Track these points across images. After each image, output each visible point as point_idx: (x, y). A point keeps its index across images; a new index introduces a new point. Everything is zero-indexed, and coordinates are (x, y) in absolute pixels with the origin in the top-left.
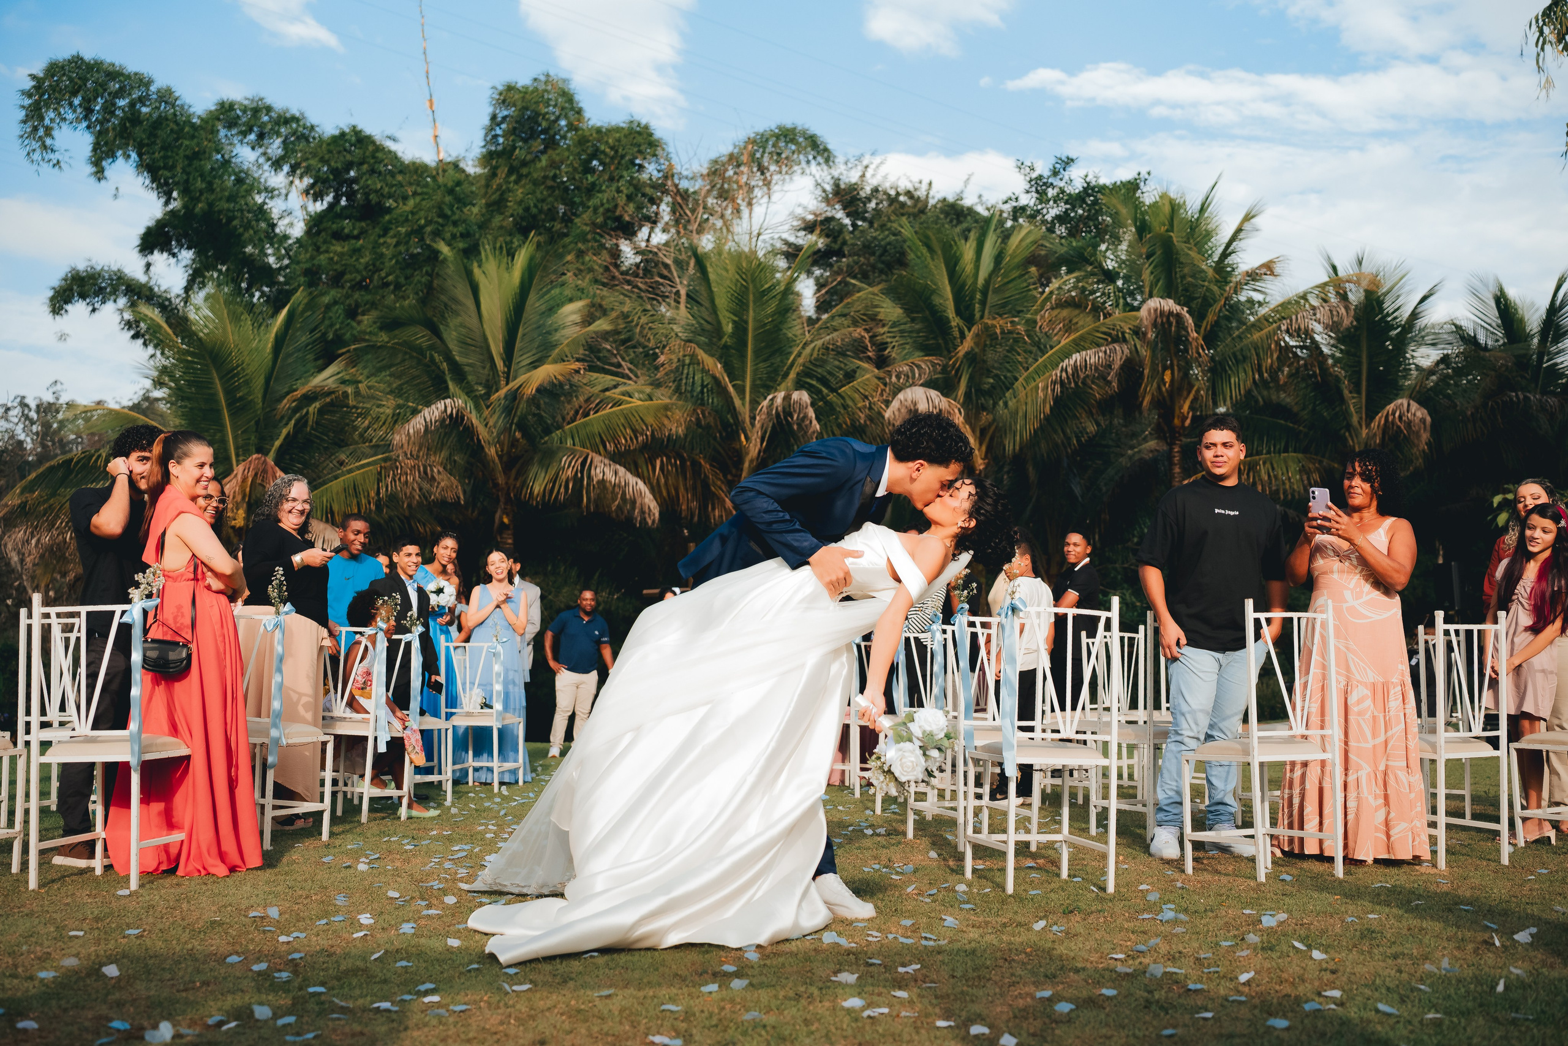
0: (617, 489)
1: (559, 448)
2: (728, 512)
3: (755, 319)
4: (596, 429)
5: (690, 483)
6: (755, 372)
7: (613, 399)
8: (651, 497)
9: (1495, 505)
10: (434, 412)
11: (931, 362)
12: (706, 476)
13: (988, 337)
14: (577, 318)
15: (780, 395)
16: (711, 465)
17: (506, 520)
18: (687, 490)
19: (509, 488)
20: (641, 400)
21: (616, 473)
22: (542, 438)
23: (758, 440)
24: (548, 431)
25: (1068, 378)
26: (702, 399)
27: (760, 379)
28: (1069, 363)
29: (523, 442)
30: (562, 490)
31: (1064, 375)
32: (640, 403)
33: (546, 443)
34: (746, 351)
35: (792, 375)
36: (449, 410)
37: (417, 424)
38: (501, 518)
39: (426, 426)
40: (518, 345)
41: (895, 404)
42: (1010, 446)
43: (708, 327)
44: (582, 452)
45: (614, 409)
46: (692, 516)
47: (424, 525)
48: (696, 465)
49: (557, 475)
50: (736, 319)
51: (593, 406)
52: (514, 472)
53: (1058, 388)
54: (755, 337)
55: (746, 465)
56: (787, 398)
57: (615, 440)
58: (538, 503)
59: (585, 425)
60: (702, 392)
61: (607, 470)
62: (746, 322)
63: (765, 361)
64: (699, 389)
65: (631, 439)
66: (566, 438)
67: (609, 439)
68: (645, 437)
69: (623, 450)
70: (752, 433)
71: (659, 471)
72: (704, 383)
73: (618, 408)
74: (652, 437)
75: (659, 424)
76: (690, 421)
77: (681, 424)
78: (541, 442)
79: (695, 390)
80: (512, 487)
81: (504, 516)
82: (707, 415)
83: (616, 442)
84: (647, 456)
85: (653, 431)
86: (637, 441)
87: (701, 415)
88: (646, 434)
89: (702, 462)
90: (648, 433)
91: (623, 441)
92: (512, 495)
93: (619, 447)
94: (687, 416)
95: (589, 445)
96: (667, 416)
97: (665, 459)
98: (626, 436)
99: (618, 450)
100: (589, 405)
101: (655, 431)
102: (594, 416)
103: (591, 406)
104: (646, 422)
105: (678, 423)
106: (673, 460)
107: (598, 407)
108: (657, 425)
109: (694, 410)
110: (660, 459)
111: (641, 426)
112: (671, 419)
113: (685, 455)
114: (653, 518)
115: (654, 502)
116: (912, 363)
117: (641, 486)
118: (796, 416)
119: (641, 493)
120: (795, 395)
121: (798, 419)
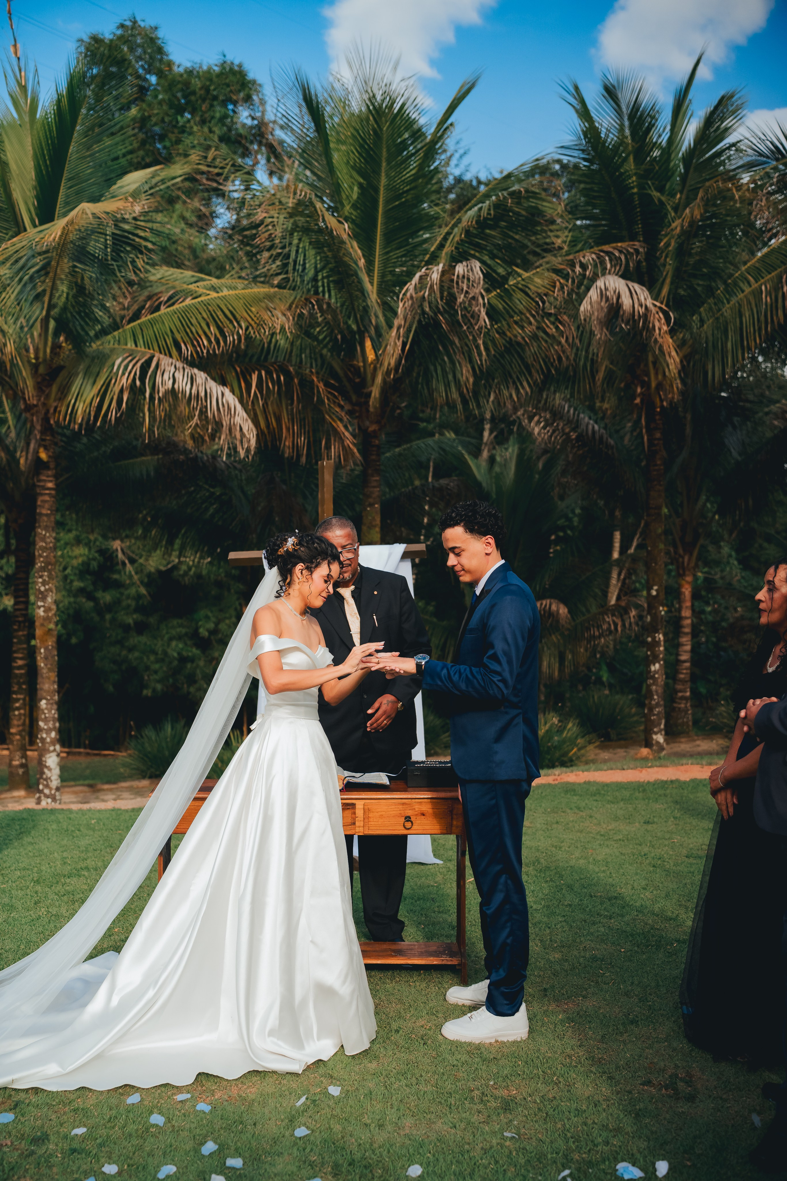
0: (193, 403)
1: (113, 350)
2: (347, 451)
3: (388, 186)
4: (168, 326)
5: (297, 407)
8: (245, 415)
11: (628, 250)
12: (321, 401)
15: (437, 271)
16: (326, 384)
17: (43, 455)
18: (291, 418)
19: (48, 411)
21: (192, 380)
22: (93, 342)
23: (399, 344)
24: (101, 333)
26: (317, 287)
29: (67, 346)
30: (114, 405)
33: (98, 348)
34: (375, 233)
38: (37, 452)
41: (594, 293)
44: (146, 354)
45: (194, 301)
46: (299, 455)
48: (306, 385)
49: (107, 386)
50: (363, 181)
51: (164, 298)
52: (54, 388)
54: (388, 212)
55: (379, 379)
56: (447, 275)
57: (193, 340)
58: (81, 427)
59: (151, 323)
60: (315, 278)
61: (179, 376)
62: (376, 188)
64: (311, 273)
65: (217, 340)
66: (126, 340)
67: (186, 339)
68: (236, 337)
69: (205, 351)
70: (387, 337)
71: (257, 386)
72: (319, 266)
73: (199, 299)
74: (246, 339)
75: (255, 319)
76: (301, 315)
77: (288, 319)
78: (91, 346)
79: (307, 274)
80: (52, 410)
81: (41, 450)
82: (325, 307)
83: (195, 343)
84: (238, 369)
85: (247, 329)
86: (225, 342)
87: (316, 307)
88: (238, 332)
89: (315, 379)
90: (241, 332)
91: (206, 343)
92: (52, 422)
93: (199, 349)
94: (297, 307)
95: (156, 348)
96: (268, 309)
97: (263, 373)
98: (210, 335)
99: (197, 352)
100: (160, 298)
101: (250, 328)
102: (166, 311)
103: (162, 299)
104: (237, 316)
105: (284, 318)
106: (275, 376)
107: (171, 301)
108: (253, 320)
109: (306, 299)
110: (256, 373)
111: (231, 322)
112: (274, 312)
113: (291, 369)
114: (246, 446)
115: (249, 421)
117: (230, 398)
118: (460, 299)
119: (229, 409)
120: (460, 269)
121: (464, 302)
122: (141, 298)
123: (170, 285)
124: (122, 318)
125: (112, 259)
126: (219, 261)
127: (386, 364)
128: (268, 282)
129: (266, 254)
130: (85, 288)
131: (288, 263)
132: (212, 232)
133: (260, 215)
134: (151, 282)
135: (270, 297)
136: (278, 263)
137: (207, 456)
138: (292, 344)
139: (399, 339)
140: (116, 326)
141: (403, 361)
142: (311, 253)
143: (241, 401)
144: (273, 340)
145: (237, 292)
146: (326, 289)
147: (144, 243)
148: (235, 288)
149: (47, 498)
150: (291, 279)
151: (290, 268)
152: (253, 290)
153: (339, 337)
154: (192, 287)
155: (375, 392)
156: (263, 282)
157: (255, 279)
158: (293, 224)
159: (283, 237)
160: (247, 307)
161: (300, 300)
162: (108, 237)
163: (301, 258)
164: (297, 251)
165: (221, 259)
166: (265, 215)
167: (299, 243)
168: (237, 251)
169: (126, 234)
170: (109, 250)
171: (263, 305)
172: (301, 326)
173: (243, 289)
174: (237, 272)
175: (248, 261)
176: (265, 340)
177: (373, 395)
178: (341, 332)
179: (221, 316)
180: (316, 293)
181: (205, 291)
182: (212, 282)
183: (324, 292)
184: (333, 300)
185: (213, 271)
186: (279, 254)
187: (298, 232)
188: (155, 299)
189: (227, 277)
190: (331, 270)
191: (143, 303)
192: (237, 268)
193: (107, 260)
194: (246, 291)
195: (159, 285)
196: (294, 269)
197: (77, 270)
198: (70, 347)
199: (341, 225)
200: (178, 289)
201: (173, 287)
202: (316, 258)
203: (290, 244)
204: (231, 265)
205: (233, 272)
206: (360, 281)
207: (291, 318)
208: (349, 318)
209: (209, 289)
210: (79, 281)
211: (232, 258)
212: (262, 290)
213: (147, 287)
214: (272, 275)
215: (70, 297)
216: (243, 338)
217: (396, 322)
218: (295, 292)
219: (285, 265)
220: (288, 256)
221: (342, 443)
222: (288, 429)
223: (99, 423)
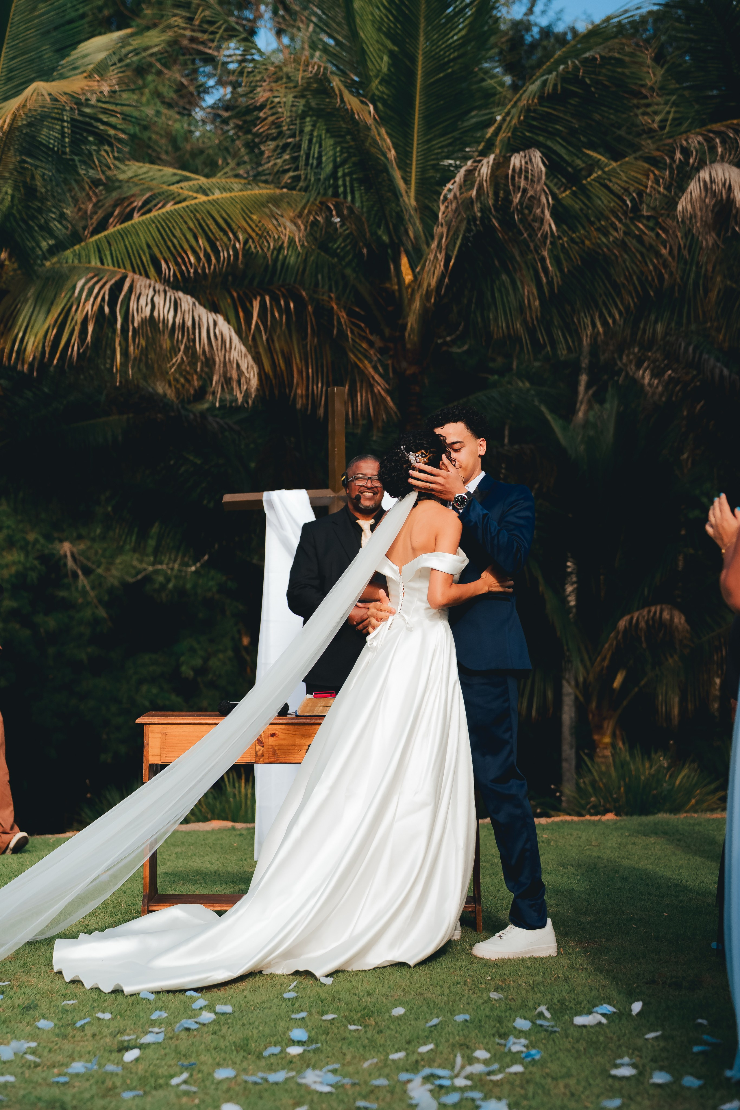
0: (178, 335)
2: (378, 400)
4: (143, 238)
5: (312, 341)
8: (244, 349)
12: (342, 334)
16: (349, 312)
18: (305, 358)
21: (176, 306)
22: (46, 259)
23: (441, 258)
24: (58, 248)
26: (336, 187)
29: (11, 265)
30: (76, 337)
33: (51, 266)
34: (412, 115)
44: (114, 273)
45: (176, 207)
46: (315, 406)
48: (324, 313)
49: (66, 313)
50: (395, 49)
51: (137, 203)
55: (417, 304)
56: (501, 165)
57: (177, 256)
58: (31, 365)
59: (122, 235)
60: (334, 175)
61: (159, 300)
62: (413, 60)
64: (328, 168)
65: (207, 255)
66: (88, 257)
67: (167, 255)
68: (231, 253)
69: (192, 271)
70: (427, 250)
71: (259, 316)
72: (338, 159)
73: (184, 204)
74: (244, 256)
75: (257, 229)
76: (315, 223)
77: (299, 230)
78: (43, 265)
79: (322, 169)
82: (345, 212)
83: (179, 260)
84: (235, 294)
85: (246, 242)
86: (218, 258)
87: (334, 213)
88: (234, 246)
89: (335, 307)
90: (237, 245)
91: (192, 260)
93: (183, 268)
94: (310, 213)
95: (129, 267)
96: (273, 216)
97: (267, 299)
98: (198, 250)
99: (182, 272)
100: (132, 203)
101: (250, 241)
102: (141, 219)
103: (135, 204)
104: (234, 225)
105: (294, 228)
106: (282, 303)
107: (146, 207)
108: (253, 230)
109: (321, 203)
110: (259, 298)
111: (226, 233)
112: (281, 220)
113: (304, 294)
114: (244, 388)
115: (249, 357)
116: (710, 131)
117: (225, 328)
118: (517, 199)
119: (223, 341)
120: (516, 160)
121: (521, 203)
122: (109, 203)
123: (145, 186)
124: (84, 228)
125: (72, 152)
126: (208, 155)
127: (425, 285)
128: (272, 182)
129: (272, 145)
130: (36, 190)
131: (299, 156)
132: (199, 114)
133: (262, 95)
134: (121, 181)
135: (276, 201)
136: (287, 157)
137: (195, 415)
138: (305, 261)
139: (440, 253)
140: (76, 238)
141: (447, 280)
142: (328, 142)
143: (239, 332)
144: (281, 257)
145: (232, 194)
146: (348, 189)
147: (112, 132)
148: (231, 190)
150: (303, 177)
151: (302, 163)
152: (253, 192)
153: (365, 251)
154: (174, 188)
155: (412, 321)
156: (266, 182)
157: (257, 178)
158: (304, 106)
159: (292, 123)
160: (246, 213)
161: (313, 203)
162: (66, 124)
163: (315, 149)
164: (310, 141)
165: (211, 151)
166: (268, 94)
167: (312, 131)
168: (233, 141)
169: (88, 119)
170: (67, 140)
171: (267, 211)
172: (315, 239)
173: (241, 190)
174: (233, 169)
175: (247, 154)
176: (269, 256)
177: (409, 326)
178: (368, 246)
179: (213, 226)
180: (336, 194)
181: (191, 194)
182: (200, 182)
183: (345, 193)
184: (358, 204)
185: (200, 168)
186: (286, 146)
187: (311, 116)
188: (125, 204)
189: (219, 175)
190: (355, 164)
191: (110, 209)
192: (232, 164)
193: (64, 153)
194: (245, 193)
195: (131, 185)
196: (307, 164)
197: (26, 165)
198: (16, 266)
199: (366, 107)
200: (156, 191)
201: (150, 189)
202: (335, 149)
203: (302, 131)
204: (225, 159)
205: (227, 169)
206: (391, 180)
207: (302, 227)
208: (379, 228)
209: (197, 192)
210: (28, 180)
211: (227, 149)
212: (265, 191)
213: (115, 189)
214: (278, 171)
215: (16, 201)
216: (240, 253)
217: (438, 230)
218: (308, 194)
219: (295, 159)
220: (298, 147)
221: (371, 387)
222: (300, 373)
223: (55, 362)
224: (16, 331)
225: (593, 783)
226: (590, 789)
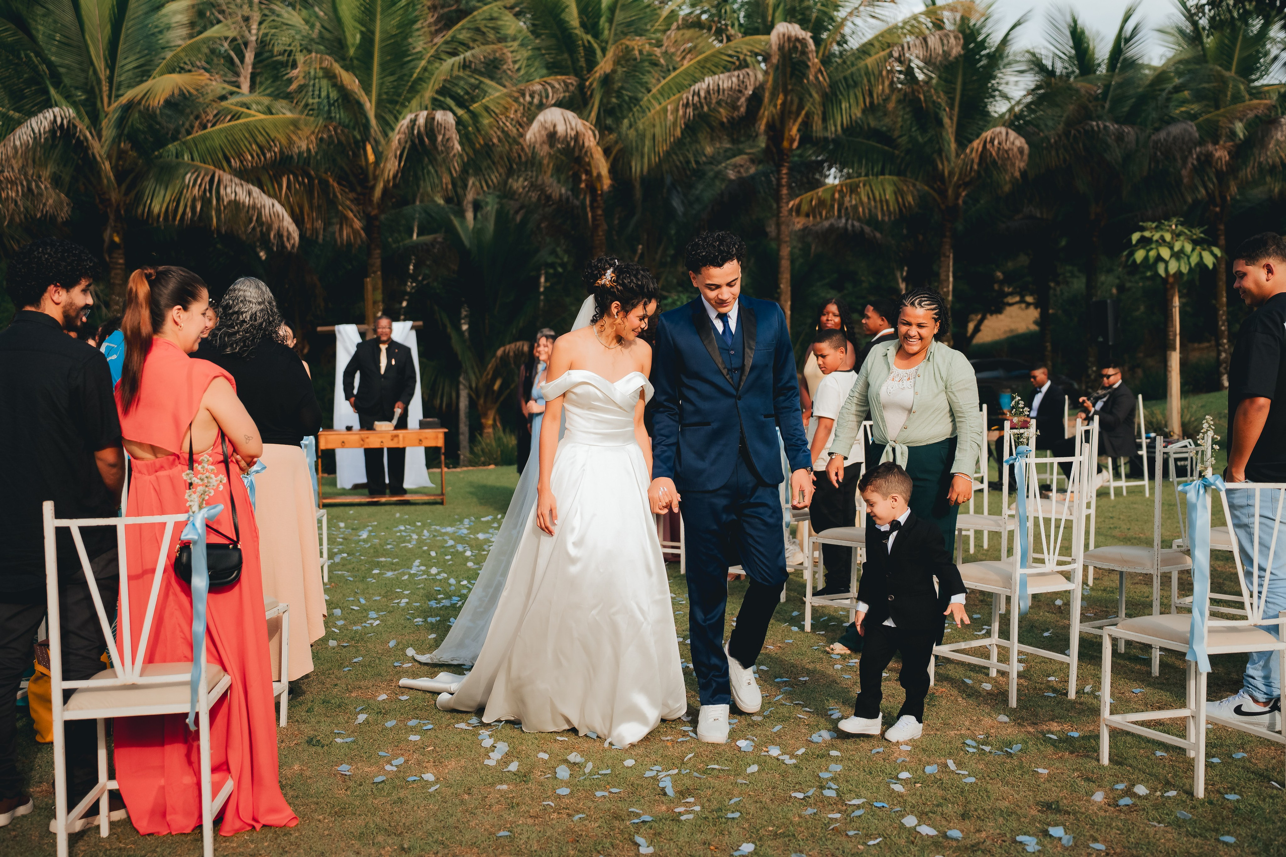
0: (250, 212)
1: (178, 165)
2: (356, 233)
3: (382, 32)
4: (217, 143)
5: (316, 202)
6: (381, 85)
7: (229, 111)
8: (290, 220)
9: (1134, 242)
10: (42, 122)
11: (564, 82)
12: (334, 195)
13: (625, 58)
14: (183, 18)
15: (423, 116)
16: (339, 183)
17: (117, 239)
18: (311, 207)
19: (119, 205)
20: (259, 112)
21: (250, 193)
22: (155, 150)
23: (396, 161)
24: (161, 142)
25: (700, 102)
26: (330, 114)
27: (386, 93)
28: (701, 86)
29: (134, 154)
30: (188, 210)
31: (696, 98)
32: (262, 116)
33: (161, 156)
34: (372, 64)
35: (428, 93)
36: (59, 120)
37: (23, 135)
38: (112, 236)
39: (35, 138)
40: (121, 47)
41: (535, 126)
42: (638, 167)
43: (327, 35)
44: (206, 169)
47: (18, 242)
48: (324, 184)
49: (180, 195)
50: (363, 29)
51: (211, 117)
52: (124, 187)
53: (690, 111)
54: (382, 50)
55: (380, 186)
56: (430, 120)
57: (239, 155)
58: (159, 221)
59: (204, 139)
60: (331, 107)
61: (239, 190)
62: (373, 33)
63: (392, 74)
64: (328, 103)
65: (257, 155)
67: (234, 154)
68: (273, 154)
69: (250, 165)
70: (386, 151)
71: (287, 187)
74: (280, 155)
75: (287, 140)
77: (312, 142)
80: (122, 204)
81: (115, 235)
82: (339, 131)
83: (242, 158)
84: (271, 173)
85: (281, 148)
86: (265, 157)
87: (333, 132)
88: (274, 150)
89: (331, 181)
90: (276, 150)
91: (250, 158)
92: (122, 212)
93: (244, 163)
94: (318, 132)
95: (210, 160)
97: (291, 177)
98: (252, 152)
100: (206, 116)
101: (283, 146)
102: (213, 128)
104: (272, 136)
105: (309, 140)
106: (300, 179)
107: (215, 119)
108: (284, 141)
109: (325, 126)
110: (285, 177)
111: (267, 141)
113: (312, 173)
114: (292, 242)
115: (294, 225)
116: (545, 82)
117: (278, 207)
118: (440, 138)
119: (278, 216)
120: (439, 115)
121: (442, 141)
122: (192, 117)
124: (178, 134)
127: (385, 173)
140: (174, 139)
141: (399, 175)
149: (119, 271)
153: (350, 153)
155: (378, 193)
161: (320, 126)
172: (321, 146)
176: (295, 156)
177: (376, 195)
179: (260, 137)
188: (203, 117)
207: (314, 141)
216: (278, 154)
221: (351, 226)
222: (308, 215)
223: (177, 222)
224: (145, 198)
225: (483, 450)
226: (480, 453)
